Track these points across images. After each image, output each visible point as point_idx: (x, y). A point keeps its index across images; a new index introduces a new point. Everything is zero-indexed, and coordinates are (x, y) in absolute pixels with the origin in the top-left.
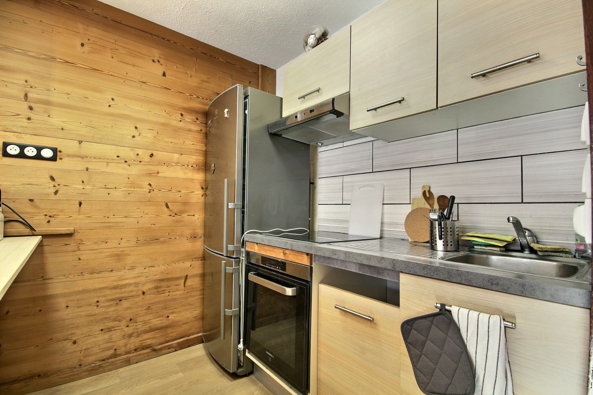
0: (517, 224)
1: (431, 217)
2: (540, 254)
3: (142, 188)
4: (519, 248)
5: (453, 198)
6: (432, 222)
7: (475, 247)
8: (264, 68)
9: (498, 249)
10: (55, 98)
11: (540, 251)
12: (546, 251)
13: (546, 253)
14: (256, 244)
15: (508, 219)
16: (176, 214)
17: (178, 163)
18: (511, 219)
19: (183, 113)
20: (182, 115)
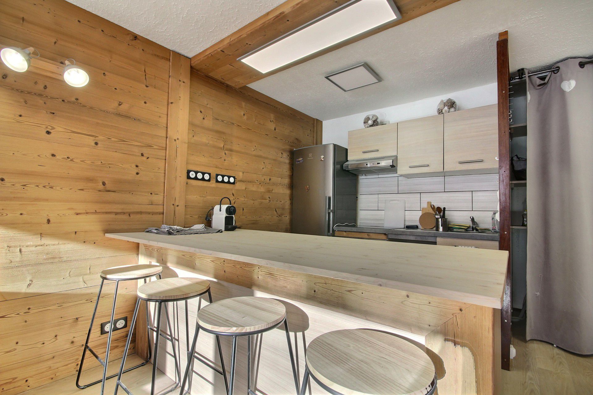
0: (473, 220)
1: (436, 217)
2: (480, 231)
3: (266, 200)
4: (472, 230)
5: (444, 208)
6: (437, 219)
7: (454, 230)
8: (317, 120)
9: (464, 230)
10: (235, 147)
11: (480, 230)
12: (482, 230)
13: (482, 231)
14: (344, 232)
15: (470, 217)
16: (279, 216)
17: (280, 184)
18: (471, 217)
19: (282, 152)
20: (282, 154)
